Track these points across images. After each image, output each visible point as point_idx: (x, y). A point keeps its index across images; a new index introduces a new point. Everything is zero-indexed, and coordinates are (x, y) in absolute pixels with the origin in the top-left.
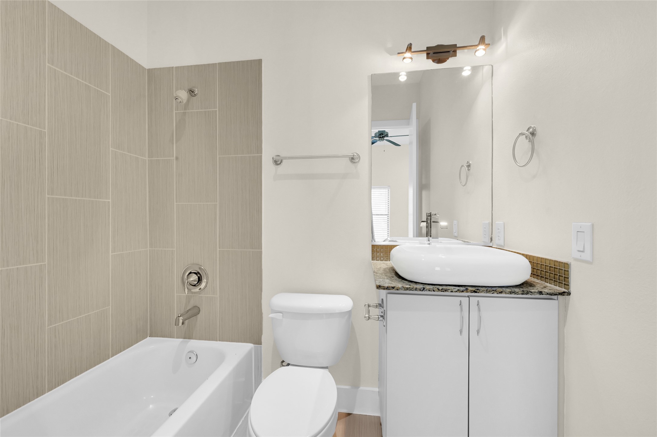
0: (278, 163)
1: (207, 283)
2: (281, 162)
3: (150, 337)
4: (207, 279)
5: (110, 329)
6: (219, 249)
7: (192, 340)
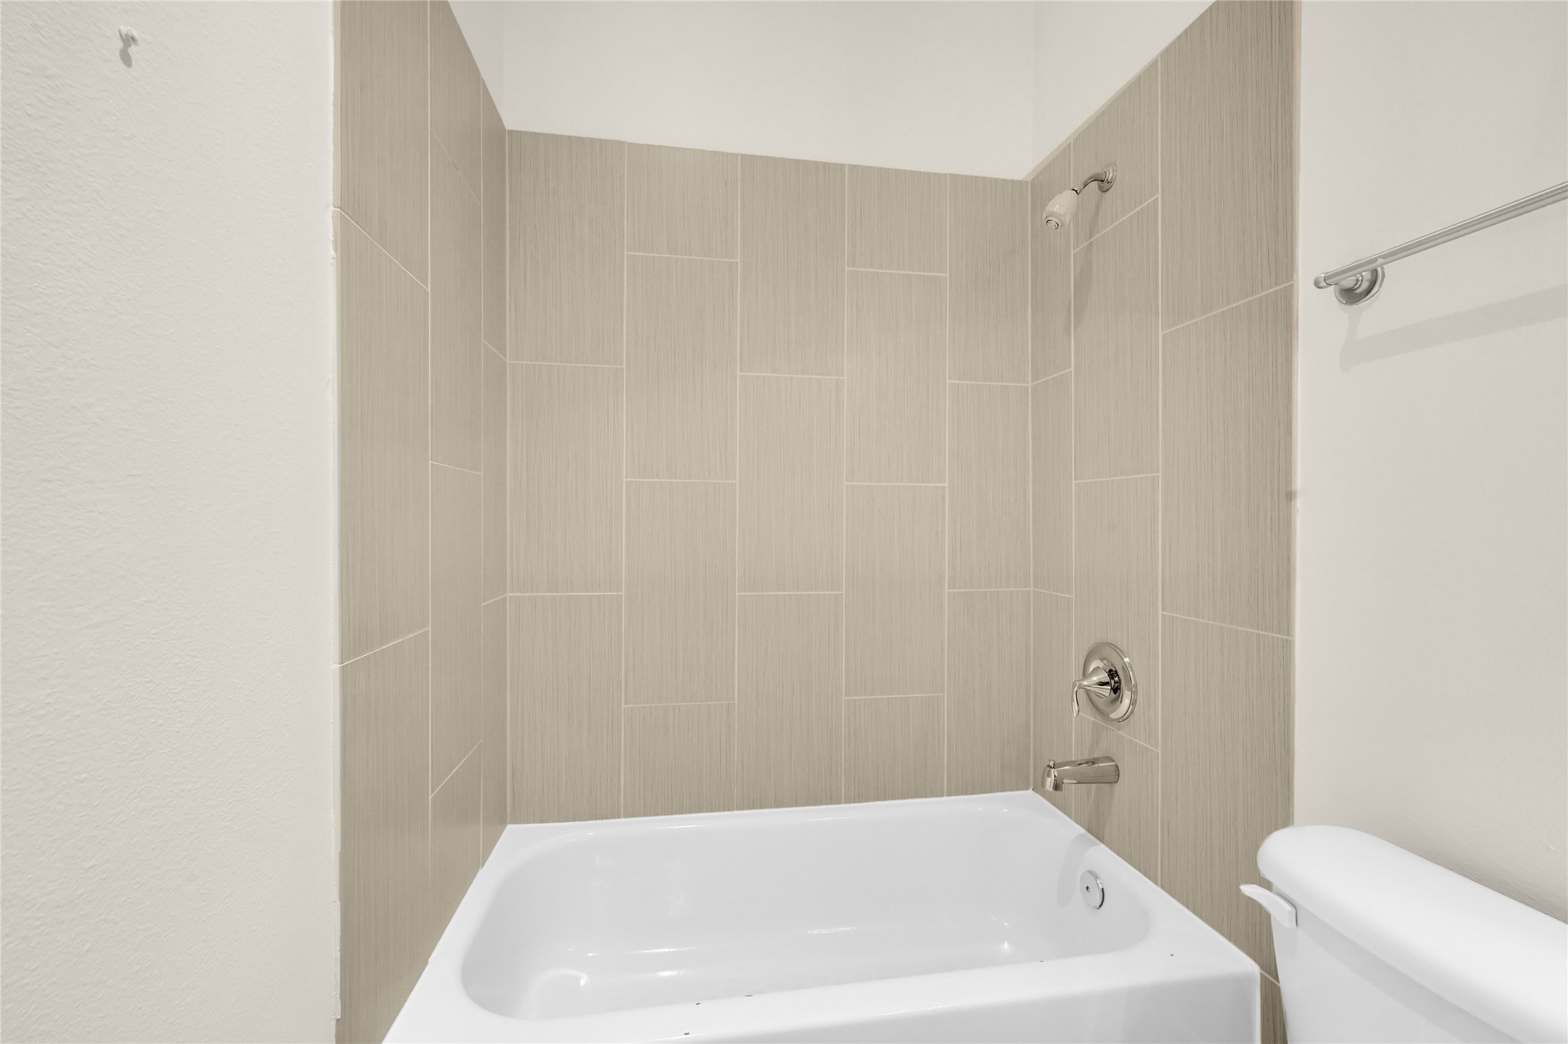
0: (1358, 291)
1: (1133, 702)
2: (1373, 284)
3: (1033, 792)
4: (1134, 693)
5: (946, 739)
6: (1163, 610)
7: (1102, 846)
